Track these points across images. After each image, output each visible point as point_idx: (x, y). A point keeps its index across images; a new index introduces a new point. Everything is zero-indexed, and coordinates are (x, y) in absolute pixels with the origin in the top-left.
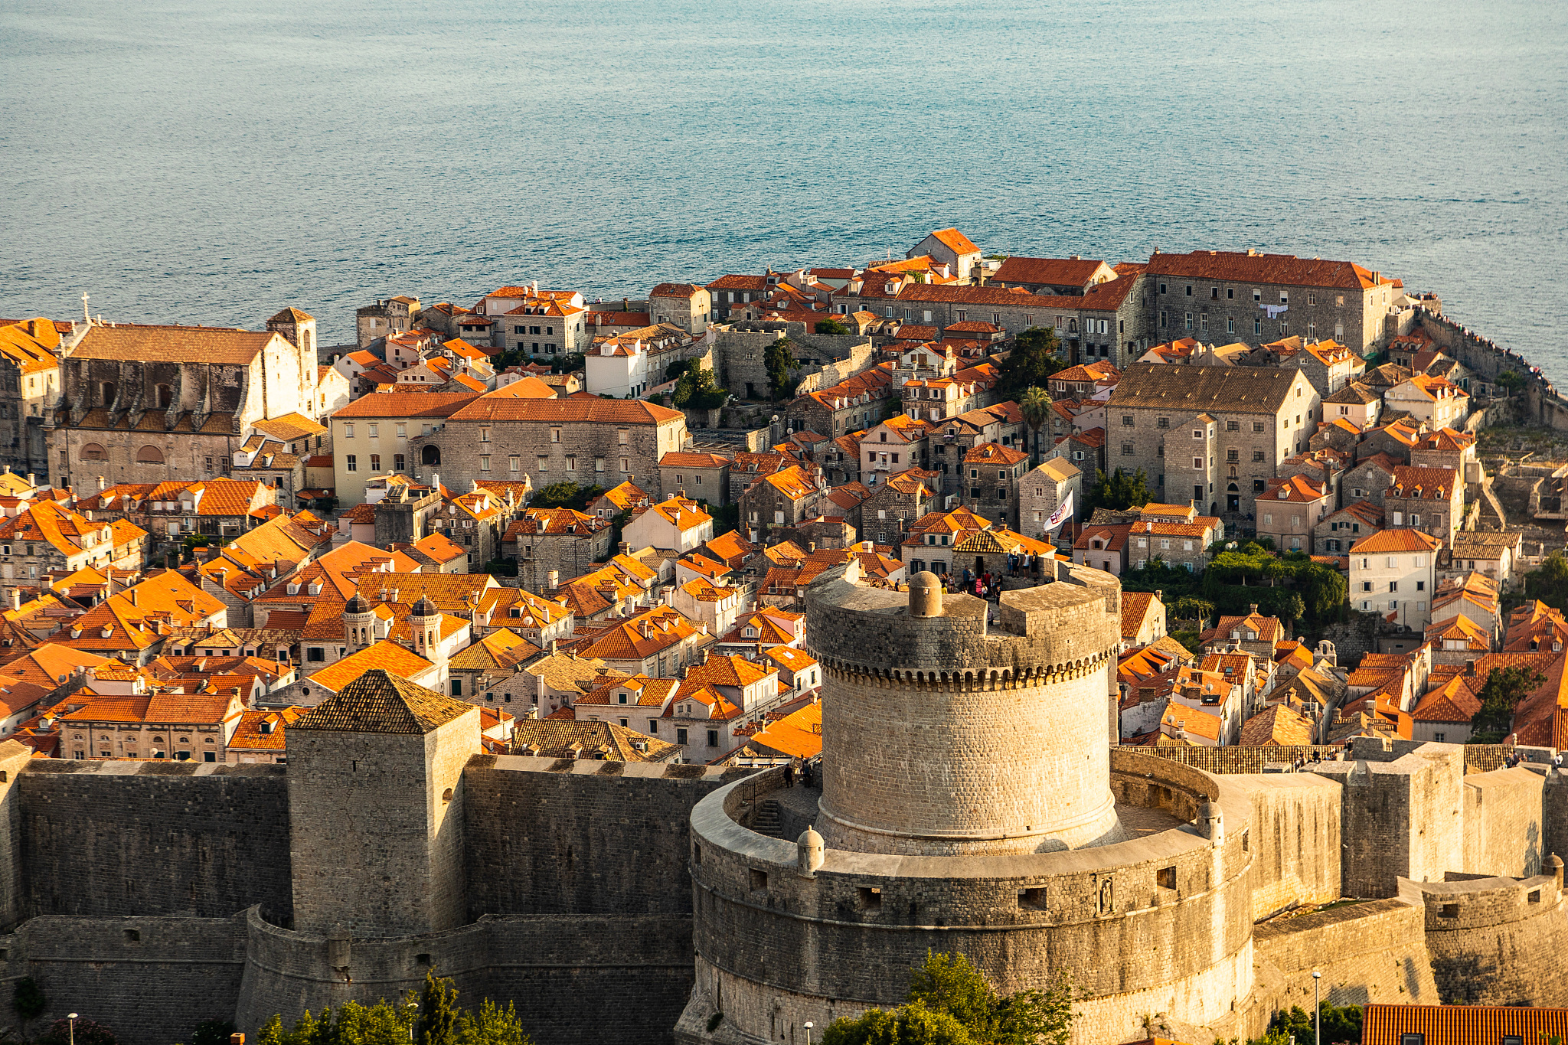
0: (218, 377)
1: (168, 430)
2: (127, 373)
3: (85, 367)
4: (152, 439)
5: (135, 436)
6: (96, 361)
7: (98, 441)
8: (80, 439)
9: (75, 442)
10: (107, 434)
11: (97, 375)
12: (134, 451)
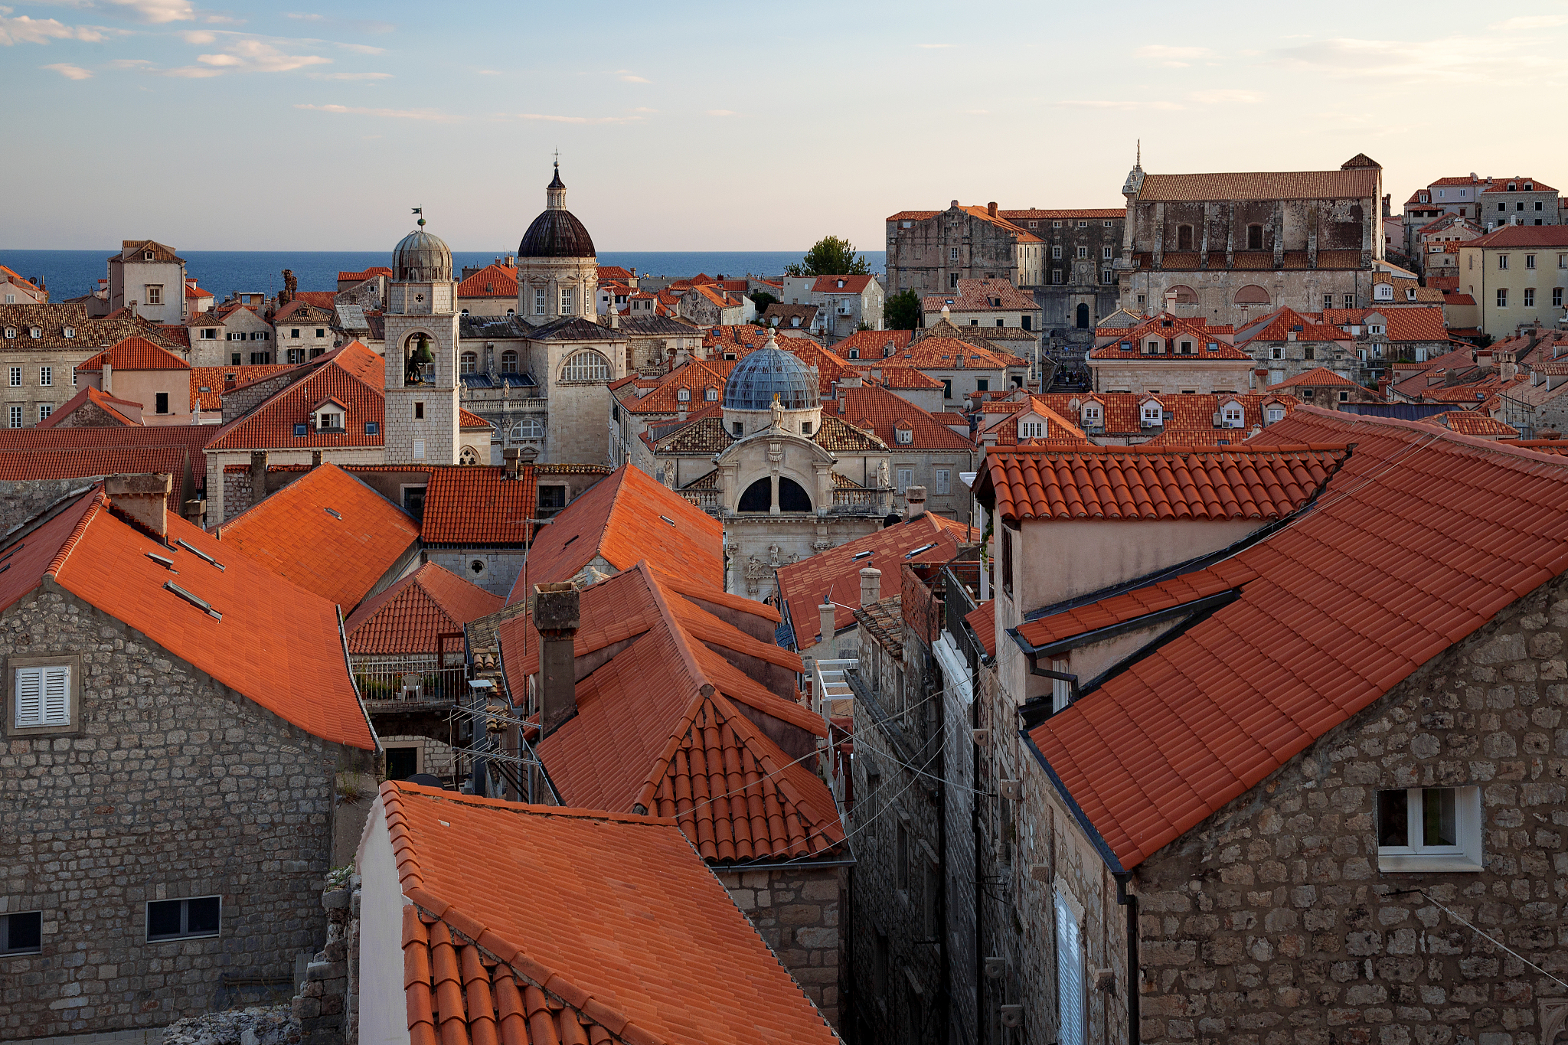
0: (1329, 213)
1: (1278, 268)
2: (1211, 212)
3: (1160, 208)
4: (1256, 278)
5: (1234, 275)
6: (1173, 202)
7: (1187, 283)
8: (1164, 279)
9: (1158, 285)
10: (1199, 275)
11: (1174, 217)
12: (1232, 292)
